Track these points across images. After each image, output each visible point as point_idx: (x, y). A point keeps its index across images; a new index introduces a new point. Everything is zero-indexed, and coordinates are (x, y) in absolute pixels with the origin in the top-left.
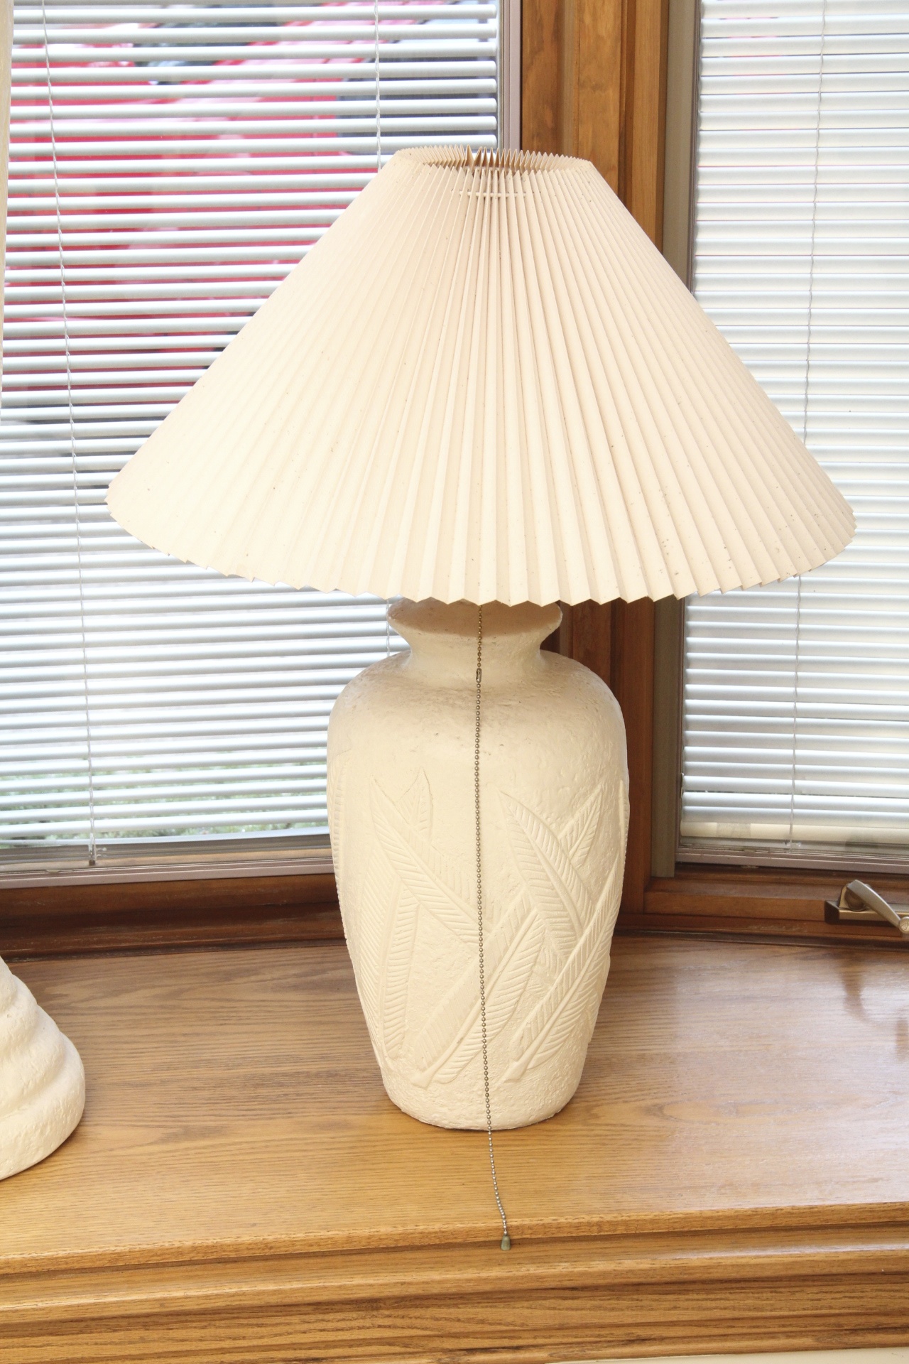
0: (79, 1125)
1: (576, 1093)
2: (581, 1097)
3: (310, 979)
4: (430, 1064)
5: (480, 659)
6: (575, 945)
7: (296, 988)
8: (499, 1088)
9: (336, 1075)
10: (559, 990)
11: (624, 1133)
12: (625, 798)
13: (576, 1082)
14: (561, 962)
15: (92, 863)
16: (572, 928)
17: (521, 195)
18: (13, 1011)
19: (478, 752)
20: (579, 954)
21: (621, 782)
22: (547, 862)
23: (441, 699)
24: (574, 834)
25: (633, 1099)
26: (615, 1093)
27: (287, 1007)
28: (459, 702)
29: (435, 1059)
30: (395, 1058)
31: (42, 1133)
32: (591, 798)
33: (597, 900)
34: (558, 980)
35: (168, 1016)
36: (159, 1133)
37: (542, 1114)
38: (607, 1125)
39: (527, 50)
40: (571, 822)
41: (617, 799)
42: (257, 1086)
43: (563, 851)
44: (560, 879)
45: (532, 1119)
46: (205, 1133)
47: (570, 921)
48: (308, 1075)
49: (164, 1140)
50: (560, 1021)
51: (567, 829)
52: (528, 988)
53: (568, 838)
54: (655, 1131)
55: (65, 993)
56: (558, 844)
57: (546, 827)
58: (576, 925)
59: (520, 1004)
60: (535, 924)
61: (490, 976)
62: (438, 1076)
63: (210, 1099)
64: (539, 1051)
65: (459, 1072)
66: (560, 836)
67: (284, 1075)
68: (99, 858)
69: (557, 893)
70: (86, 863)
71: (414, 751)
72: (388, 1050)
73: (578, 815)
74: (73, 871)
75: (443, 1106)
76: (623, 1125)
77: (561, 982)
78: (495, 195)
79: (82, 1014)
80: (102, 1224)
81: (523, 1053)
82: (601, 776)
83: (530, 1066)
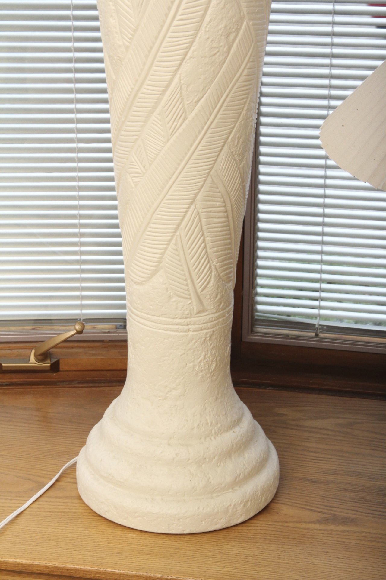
0: (271, 502)
15: (317, 335)
18: (237, 429)
31: (245, 506)
35: (341, 438)
36: (317, 516)
46: (345, 521)
49: (319, 522)
55: (285, 413)
63: (354, 499)
68: (321, 332)
70: (314, 334)
74: (304, 338)
79: (292, 429)
80: (270, 571)
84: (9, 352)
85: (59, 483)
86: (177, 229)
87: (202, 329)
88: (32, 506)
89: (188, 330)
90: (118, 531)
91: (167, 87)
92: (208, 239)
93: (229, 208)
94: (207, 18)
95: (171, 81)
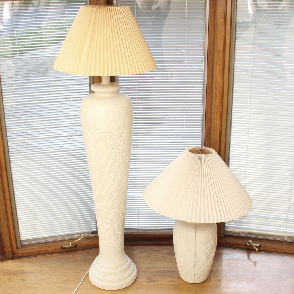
0: (136, 278)
3: (169, 252)
6: (208, 260)
7: (167, 254)
8: (196, 278)
11: (214, 285)
14: (206, 262)
15: (138, 231)
17: (205, 158)
18: (127, 263)
22: (205, 250)
24: (209, 246)
25: (216, 278)
28: (193, 227)
29: (187, 274)
33: (212, 254)
34: (206, 265)
35: (148, 258)
36: (147, 281)
37: (202, 281)
38: (212, 283)
39: (206, 123)
40: (209, 244)
41: (216, 239)
42: (162, 273)
43: (207, 248)
46: (154, 281)
47: (208, 257)
48: (169, 271)
49: (148, 282)
50: (206, 270)
52: (201, 266)
54: (219, 284)
57: (205, 245)
59: (200, 268)
60: (203, 258)
61: (196, 265)
62: (188, 276)
63: (154, 275)
64: (203, 274)
65: (191, 276)
66: (207, 246)
69: (206, 254)
71: (186, 234)
72: (180, 271)
76: (214, 283)
78: (201, 158)
79: (137, 257)
81: (200, 274)
82: (213, 237)
83: (201, 276)
84: (64, 243)
85: (85, 279)
86: (112, 221)
87: (118, 243)
88: (80, 286)
89: (115, 243)
90: (102, 291)
91: (108, 191)
92: (119, 223)
93: (123, 215)
94: (117, 177)
95: (109, 190)
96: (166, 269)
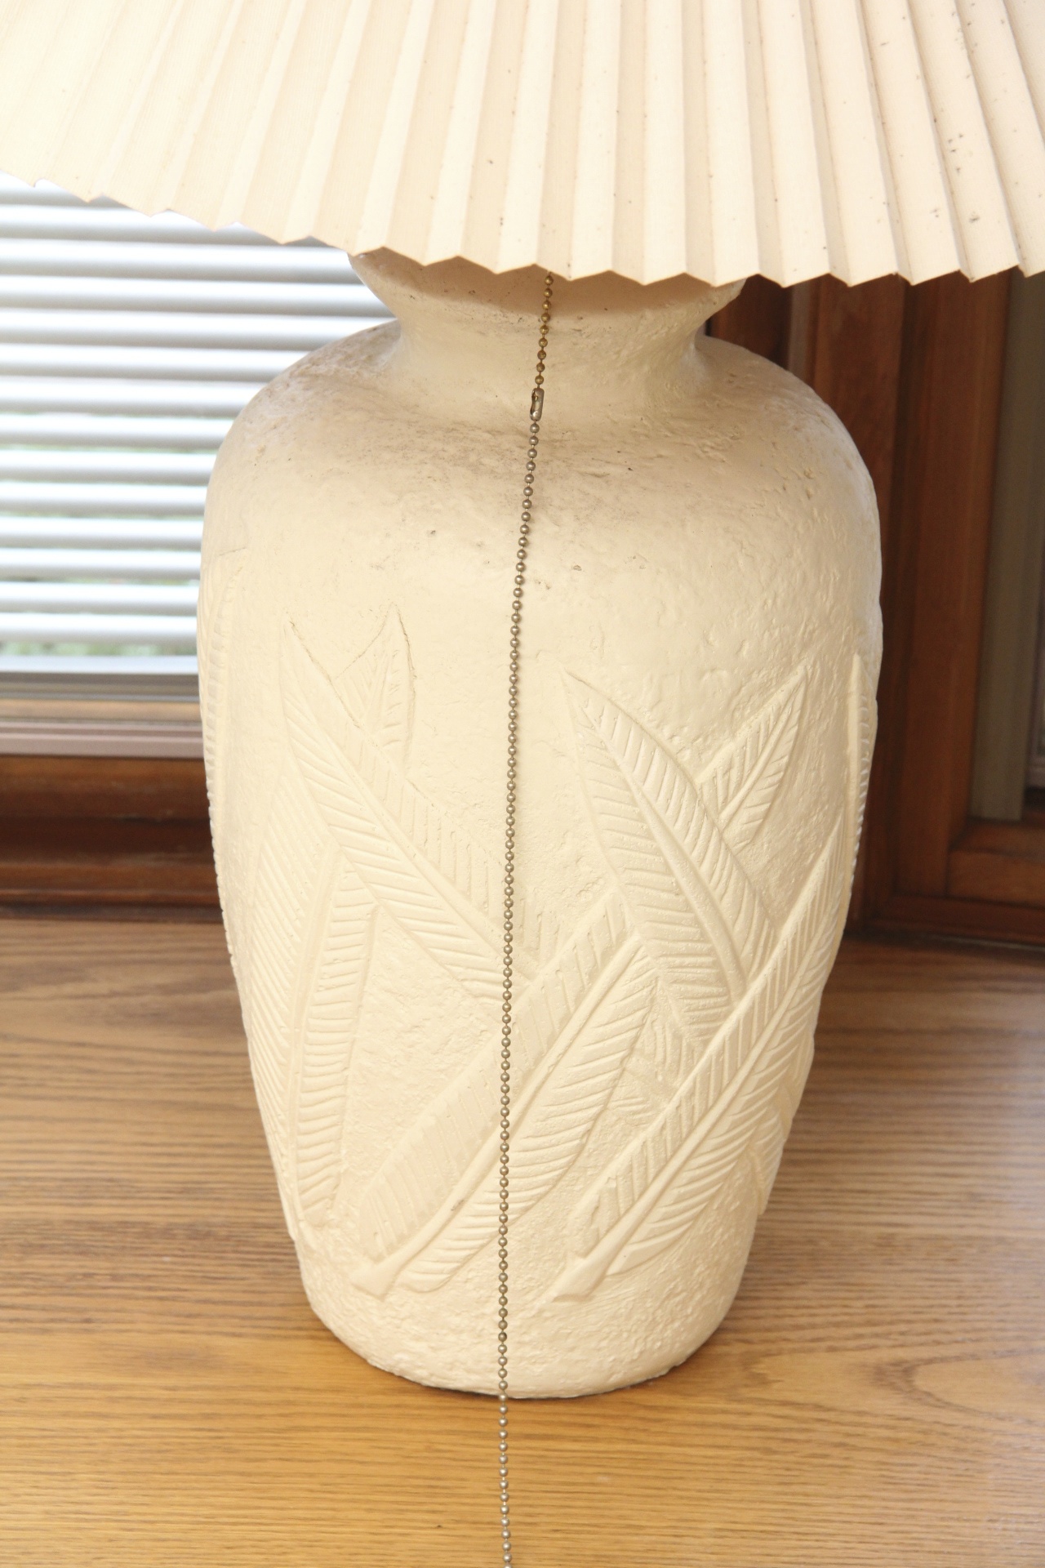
1: (726, 1319)
2: (736, 1331)
3: (192, 998)
4: (391, 1249)
5: (541, 367)
6: (726, 1016)
7: (157, 1018)
8: (541, 1311)
9: (208, 1235)
10: (684, 1111)
11: (817, 1426)
12: (864, 693)
13: (721, 1304)
14: (691, 1050)
16: (721, 979)
19: (521, 581)
20: (734, 1035)
21: (856, 661)
22: (668, 833)
23: (451, 449)
24: (734, 775)
25: (852, 1344)
26: (813, 1326)
27: (129, 1062)
28: (490, 461)
29: (402, 1239)
30: (320, 1225)
32: (779, 696)
33: (783, 918)
34: (683, 1088)
37: (639, 1372)
38: (784, 1403)
40: (728, 748)
41: (843, 697)
42: (28, 1249)
43: (705, 811)
44: (697, 875)
45: (616, 1379)
47: (716, 964)
48: (147, 1231)
50: (685, 1176)
51: (718, 761)
52: (612, 1105)
53: (720, 782)
54: (887, 1427)
56: (696, 796)
57: (669, 756)
58: (730, 972)
59: (593, 1138)
60: (634, 968)
61: (527, 1076)
62: (409, 1275)
64: (636, 1238)
65: (455, 1271)
66: (702, 778)
67: (94, 1226)
69: (687, 903)
71: (378, 567)
72: (305, 1207)
73: (744, 733)
75: (418, 1338)
76: (818, 1407)
77: (691, 1094)
81: (597, 1241)
82: (805, 646)
83: (615, 1268)
96: (104, 1211)
